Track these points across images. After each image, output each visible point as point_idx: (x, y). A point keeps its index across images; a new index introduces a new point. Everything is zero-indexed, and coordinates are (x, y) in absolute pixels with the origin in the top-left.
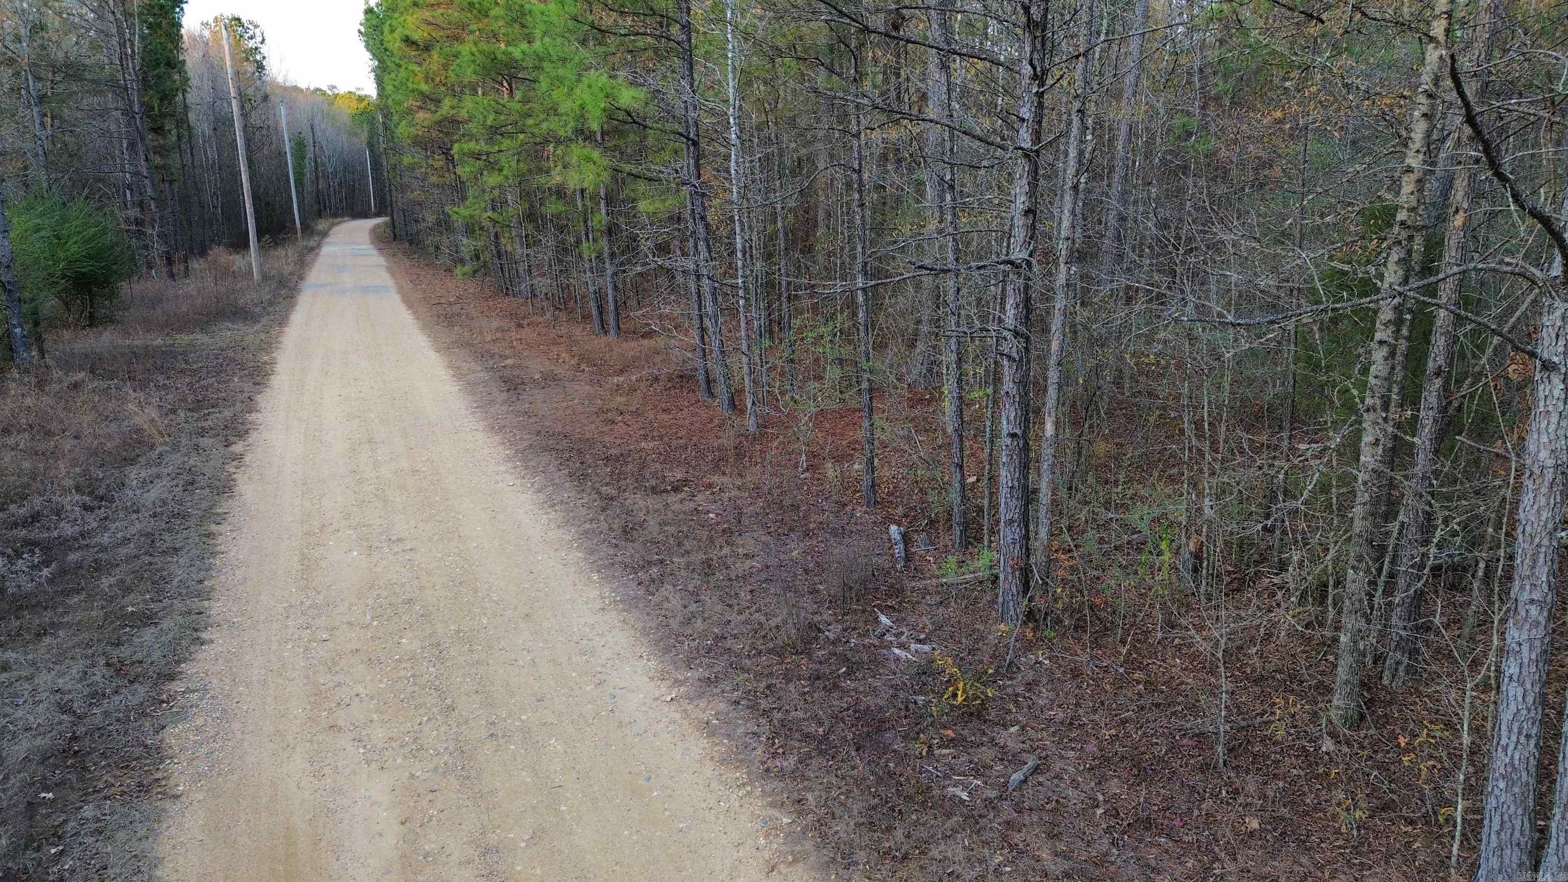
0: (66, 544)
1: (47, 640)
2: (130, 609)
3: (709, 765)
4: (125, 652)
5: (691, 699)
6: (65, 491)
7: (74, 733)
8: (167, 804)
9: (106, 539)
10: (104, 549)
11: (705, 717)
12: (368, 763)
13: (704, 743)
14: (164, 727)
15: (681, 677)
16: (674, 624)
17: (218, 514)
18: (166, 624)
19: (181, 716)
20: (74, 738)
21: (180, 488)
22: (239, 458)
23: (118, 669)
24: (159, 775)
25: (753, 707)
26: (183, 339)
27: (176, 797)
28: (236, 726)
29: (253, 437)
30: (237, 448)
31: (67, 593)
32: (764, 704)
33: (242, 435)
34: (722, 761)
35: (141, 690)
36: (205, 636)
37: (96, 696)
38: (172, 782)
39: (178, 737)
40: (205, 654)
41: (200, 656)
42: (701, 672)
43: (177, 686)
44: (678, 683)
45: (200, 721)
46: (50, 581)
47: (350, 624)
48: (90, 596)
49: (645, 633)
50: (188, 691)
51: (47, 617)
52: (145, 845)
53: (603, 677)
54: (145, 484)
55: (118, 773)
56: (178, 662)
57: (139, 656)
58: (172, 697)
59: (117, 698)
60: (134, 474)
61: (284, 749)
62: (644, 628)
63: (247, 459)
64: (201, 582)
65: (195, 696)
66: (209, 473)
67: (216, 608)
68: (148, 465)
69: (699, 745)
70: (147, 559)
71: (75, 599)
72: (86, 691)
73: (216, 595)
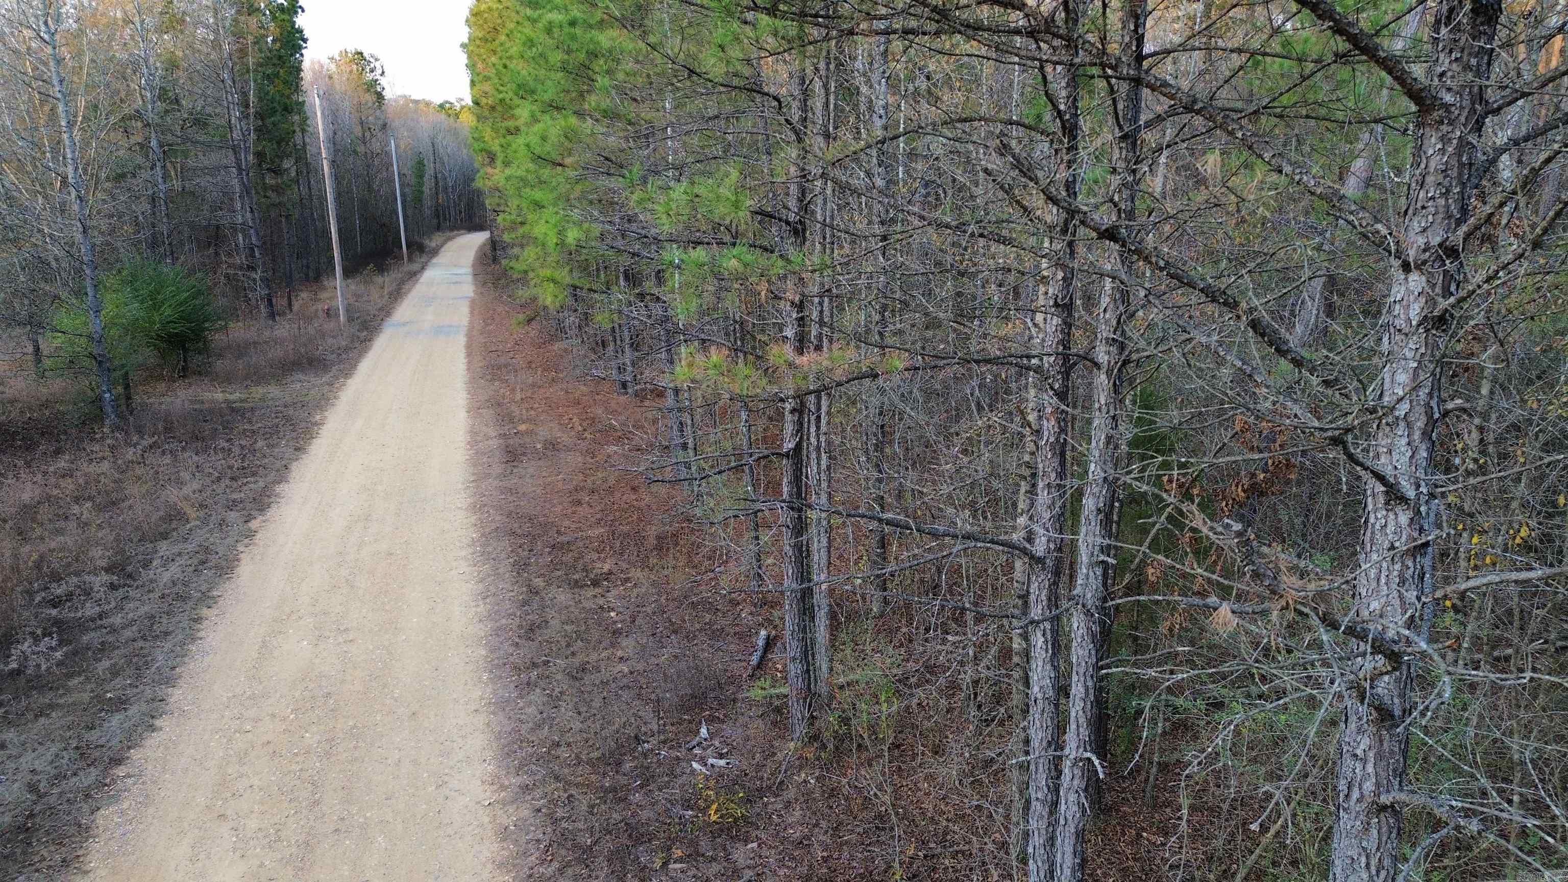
0: (83, 625)
1: (42, 720)
2: (109, 695)
3: (490, 866)
4: (92, 736)
5: (504, 805)
6: (95, 572)
7: (32, 810)
9: (117, 620)
10: (113, 630)
11: (505, 821)
12: (234, 850)
13: (496, 847)
14: (99, 809)
15: (507, 783)
16: (525, 728)
17: (213, 597)
18: (133, 710)
19: (116, 799)
20: (32, 816)
21: (191, 569)
22: (250, 535)
23: (82, 752)
24: (80, 853)
25: (550, 815)
26: (258, 391)
27: (88, 872)
28: (151, 810)
29: (271, 513)
30: (254, 524)
31: (70, 676)
32: (560, 813)
33: (264, 508)
34: (501, 866)
35: (93, 774)
36: (158, 723)
37: (60, 777)
38: (88, 859)
39: (105, 818)
40: (153, 740)
41: (148, 743)
42: (525, 779)
43: (121, 771)
44: (503, 788)
45: (125, 805)
46: (60, 664)
47: (273, 716)
48: (87, 678)
49: (498, 738)
50: (128, 776)
53: (446, 778)
54: (167, 562)
55: (52, 848)
56: (129, 748)
57: (102, 741)
58: (113, 781)
59: (74, 779)
60: (164, 548)
61: (178, 834)
62: (499, 733)
63: (258, 536)
64: (173, 668)
65: (130, 781)
66: (221, 550)
67: (176, 695)
68: (176, 541)
69: (491, 849)
70: (141, 643)
71: (75, 681)
72: (53, 772)
73: (181, 682)
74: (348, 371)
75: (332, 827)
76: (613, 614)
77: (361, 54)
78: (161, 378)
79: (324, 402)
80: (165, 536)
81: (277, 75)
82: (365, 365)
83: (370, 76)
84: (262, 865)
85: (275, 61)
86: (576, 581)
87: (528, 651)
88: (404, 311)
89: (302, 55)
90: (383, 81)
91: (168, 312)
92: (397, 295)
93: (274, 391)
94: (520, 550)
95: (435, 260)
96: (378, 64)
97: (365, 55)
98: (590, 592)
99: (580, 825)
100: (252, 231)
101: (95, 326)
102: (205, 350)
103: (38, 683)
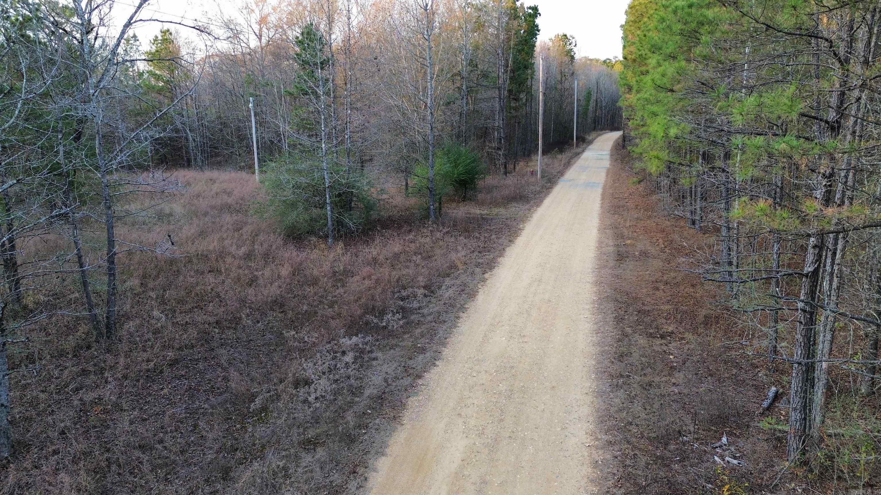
0: (412, 311)
1: (392, 351)
2: (420, 345)
3: (586, 480)
4: (410, 363)
5: (597, 449)
6: (419, 287)
8: (398, 426)
9: (425, 311)
10: (423, 316)
11: (597, 458)
12: (464, 433)
13: (590, 470)
14: (410, 397)
15: (599, 437)
16: (613, 410)
17: (465, 308)
18: (428, 354)
19: (417, 394)
20: (384, 393)
21: (458, 292)
22: (484, 280)
23: (406, 369)
24: (401, 415)
25: (623, 462)
26: (495, 211)
27: (403, 425)
28: (430, 403)
29: (495, 271)
30: (486, 276)
31: (404, 333)
32: (628, 462)
33: (491, 268)
34: (592, 481)
35: (410, 379)
36: (437, 363)
37: (397, 378)
38: (403, 419)
39: (412, 402)
40: (434, 371)
41: (432, 371)
42: (609, 437)
43: (420, 382)
44: (597, 439)
45: (420, 398)
46: (401, 327)
47: (486, 371)
48: (411, 335)
49: (597, 411)
50: (423, 385)
51: (394, 342)
52: (387, 439)
53: (567, 426)
54: (448, 288)
55: (390, 410)
56: (424, 372)
57: (414, 366)
58: (417, 386)
59: (402, 381)
60: (448, 281)
61: (440, 418)
62: (598, 408)
63: (488, 282)
64: (446, 338)
65: (423, 387)
66: (471, 286)
67: (446, 352)
68: (453, 278)
69: (587, 470)
70: (434, 324)
71: (406, 336)
72: (394, 375)
73: (448, 346)
74: (539, 203)
75: (508, 435)
76: (671, 357)
77: (566, 35)
78: (453, 201)
79: (525, 219)
80: (448, 275)
81: (523, 50)
82: (547, 201)
83: (569, 47)
84: (474, 444)
85: (523, 42)
86: (651, 334)
87: (617, 367)
88: (571, 173)
89: (536, 38)
90: (575, 49)
91: (461, 169)
92: (568, 165)
93: (502, 211)
94: (620, 310)
95: (590, 147)
96: (573, 41)
97: (568, 36)
98: (659, 342)
99: (640, 473)
100: (502, 130)
101: (431, 174)
102: (474, 189)
103: (392, 334)
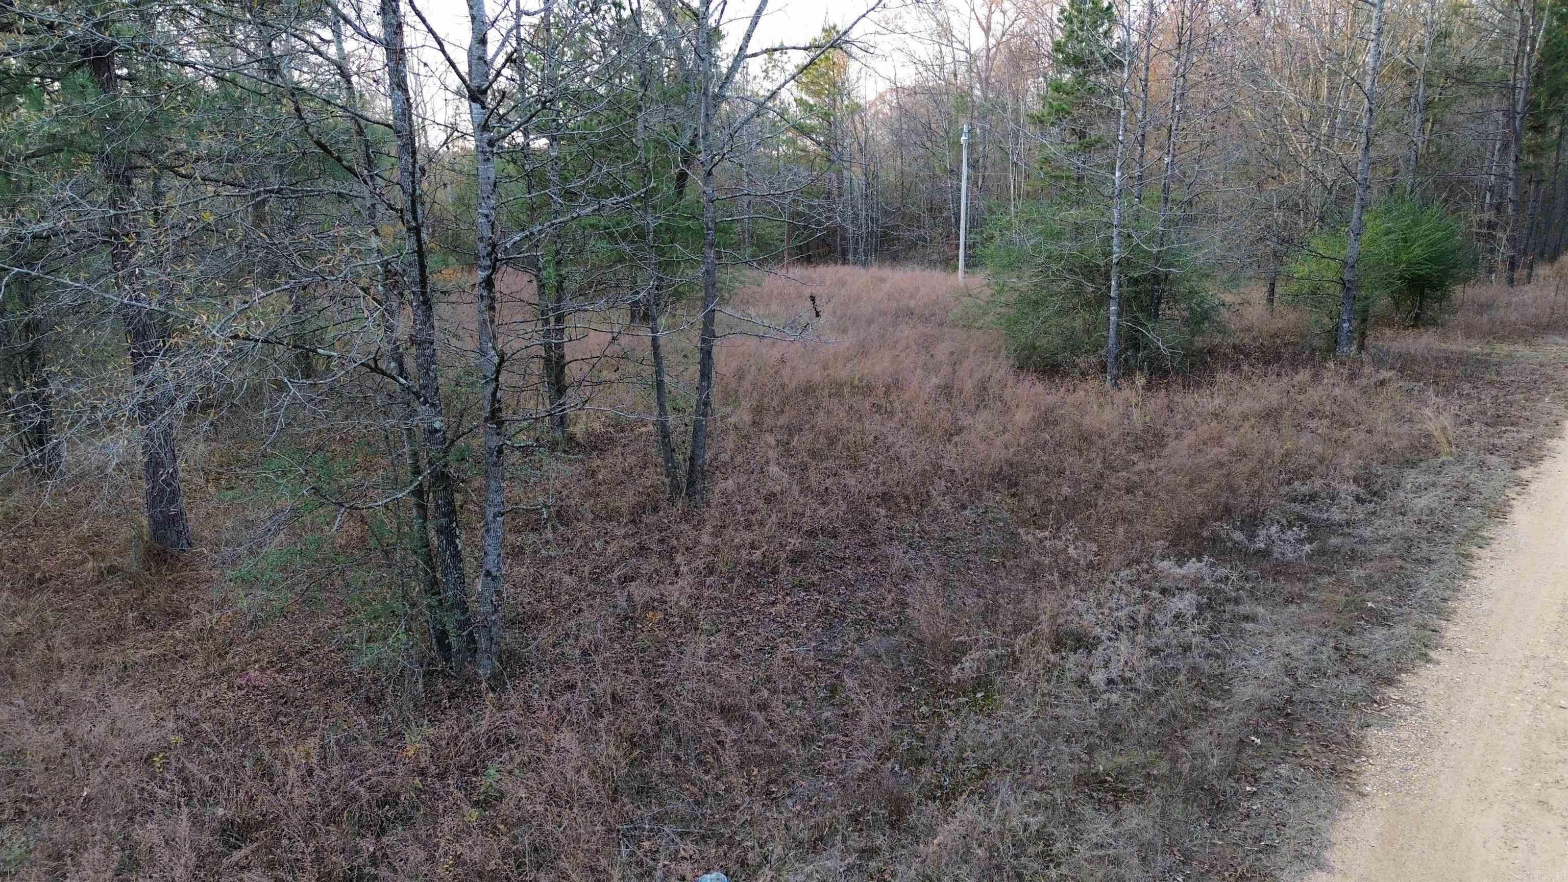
0: (1332, 527)
1: (1293, 608)
2: (1370, 604)
4: (1354, 642)
6: (1341, 479)
7: (1291, 697)
8: (1352, 798)
9: (1367, 532)
10: (1363, 541)
14: (1369, 726)
17: (1483, 538)
18: (1399, 630)
19: (1389, 721)
20: (1290, 701)
21: (1452, 502)
22: (1523, 484)
23: (1344, 655)
24: (1352, 767)
26: (1503, 349)
27: (1363, 795)
28: (1438, 754)
29: (1546, 464)
30: (1524, 474)
31: (1320, 572)
33: (1535, 460)
35: (1358, 684)
36: (1433, 654)
37: (1318, 672)
38: (1362, 779)
39: (1379, 740)
40: (1428, 672)
41: (1423, 672)
43: (1393, 693)
45: (1404, 735)
46: (1309, 557)
48: (1338, 580)
50: (1401, 701)
51: (1298, 587)
52: (1321, 823)
54: (1419, 490)
55: (1317, 748)
56: (1400, 670)
57: (1365, 651)
58: (1385, 701)
59: (1336, 681)
60: (1411, 477)
63: (1532, 487)
64: (1444, 600)
65: (1406, 709)
66: (1486, 492)
67: (1452, 631)
68: (1427, 471)
70: (1399, 562)
71: (1326, 580)
72: (1312, 664)
73: (1456, 618)
80: (1413, 465)
91: (1418, 251)
100: (1511, 184)
101: (1349, 252)
103: (1282, 570)
